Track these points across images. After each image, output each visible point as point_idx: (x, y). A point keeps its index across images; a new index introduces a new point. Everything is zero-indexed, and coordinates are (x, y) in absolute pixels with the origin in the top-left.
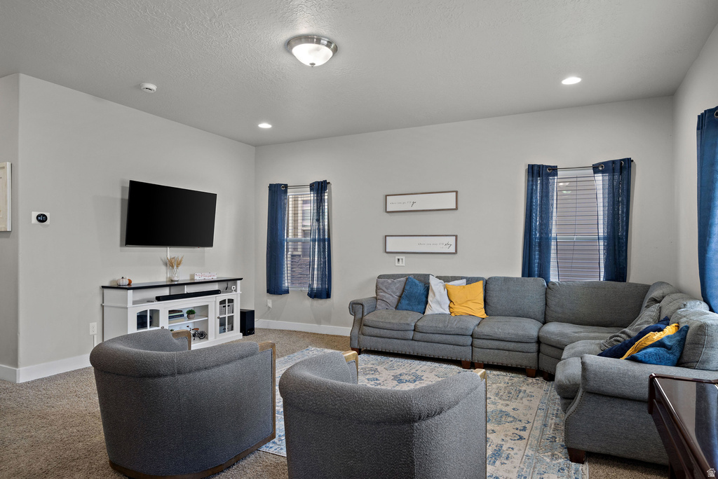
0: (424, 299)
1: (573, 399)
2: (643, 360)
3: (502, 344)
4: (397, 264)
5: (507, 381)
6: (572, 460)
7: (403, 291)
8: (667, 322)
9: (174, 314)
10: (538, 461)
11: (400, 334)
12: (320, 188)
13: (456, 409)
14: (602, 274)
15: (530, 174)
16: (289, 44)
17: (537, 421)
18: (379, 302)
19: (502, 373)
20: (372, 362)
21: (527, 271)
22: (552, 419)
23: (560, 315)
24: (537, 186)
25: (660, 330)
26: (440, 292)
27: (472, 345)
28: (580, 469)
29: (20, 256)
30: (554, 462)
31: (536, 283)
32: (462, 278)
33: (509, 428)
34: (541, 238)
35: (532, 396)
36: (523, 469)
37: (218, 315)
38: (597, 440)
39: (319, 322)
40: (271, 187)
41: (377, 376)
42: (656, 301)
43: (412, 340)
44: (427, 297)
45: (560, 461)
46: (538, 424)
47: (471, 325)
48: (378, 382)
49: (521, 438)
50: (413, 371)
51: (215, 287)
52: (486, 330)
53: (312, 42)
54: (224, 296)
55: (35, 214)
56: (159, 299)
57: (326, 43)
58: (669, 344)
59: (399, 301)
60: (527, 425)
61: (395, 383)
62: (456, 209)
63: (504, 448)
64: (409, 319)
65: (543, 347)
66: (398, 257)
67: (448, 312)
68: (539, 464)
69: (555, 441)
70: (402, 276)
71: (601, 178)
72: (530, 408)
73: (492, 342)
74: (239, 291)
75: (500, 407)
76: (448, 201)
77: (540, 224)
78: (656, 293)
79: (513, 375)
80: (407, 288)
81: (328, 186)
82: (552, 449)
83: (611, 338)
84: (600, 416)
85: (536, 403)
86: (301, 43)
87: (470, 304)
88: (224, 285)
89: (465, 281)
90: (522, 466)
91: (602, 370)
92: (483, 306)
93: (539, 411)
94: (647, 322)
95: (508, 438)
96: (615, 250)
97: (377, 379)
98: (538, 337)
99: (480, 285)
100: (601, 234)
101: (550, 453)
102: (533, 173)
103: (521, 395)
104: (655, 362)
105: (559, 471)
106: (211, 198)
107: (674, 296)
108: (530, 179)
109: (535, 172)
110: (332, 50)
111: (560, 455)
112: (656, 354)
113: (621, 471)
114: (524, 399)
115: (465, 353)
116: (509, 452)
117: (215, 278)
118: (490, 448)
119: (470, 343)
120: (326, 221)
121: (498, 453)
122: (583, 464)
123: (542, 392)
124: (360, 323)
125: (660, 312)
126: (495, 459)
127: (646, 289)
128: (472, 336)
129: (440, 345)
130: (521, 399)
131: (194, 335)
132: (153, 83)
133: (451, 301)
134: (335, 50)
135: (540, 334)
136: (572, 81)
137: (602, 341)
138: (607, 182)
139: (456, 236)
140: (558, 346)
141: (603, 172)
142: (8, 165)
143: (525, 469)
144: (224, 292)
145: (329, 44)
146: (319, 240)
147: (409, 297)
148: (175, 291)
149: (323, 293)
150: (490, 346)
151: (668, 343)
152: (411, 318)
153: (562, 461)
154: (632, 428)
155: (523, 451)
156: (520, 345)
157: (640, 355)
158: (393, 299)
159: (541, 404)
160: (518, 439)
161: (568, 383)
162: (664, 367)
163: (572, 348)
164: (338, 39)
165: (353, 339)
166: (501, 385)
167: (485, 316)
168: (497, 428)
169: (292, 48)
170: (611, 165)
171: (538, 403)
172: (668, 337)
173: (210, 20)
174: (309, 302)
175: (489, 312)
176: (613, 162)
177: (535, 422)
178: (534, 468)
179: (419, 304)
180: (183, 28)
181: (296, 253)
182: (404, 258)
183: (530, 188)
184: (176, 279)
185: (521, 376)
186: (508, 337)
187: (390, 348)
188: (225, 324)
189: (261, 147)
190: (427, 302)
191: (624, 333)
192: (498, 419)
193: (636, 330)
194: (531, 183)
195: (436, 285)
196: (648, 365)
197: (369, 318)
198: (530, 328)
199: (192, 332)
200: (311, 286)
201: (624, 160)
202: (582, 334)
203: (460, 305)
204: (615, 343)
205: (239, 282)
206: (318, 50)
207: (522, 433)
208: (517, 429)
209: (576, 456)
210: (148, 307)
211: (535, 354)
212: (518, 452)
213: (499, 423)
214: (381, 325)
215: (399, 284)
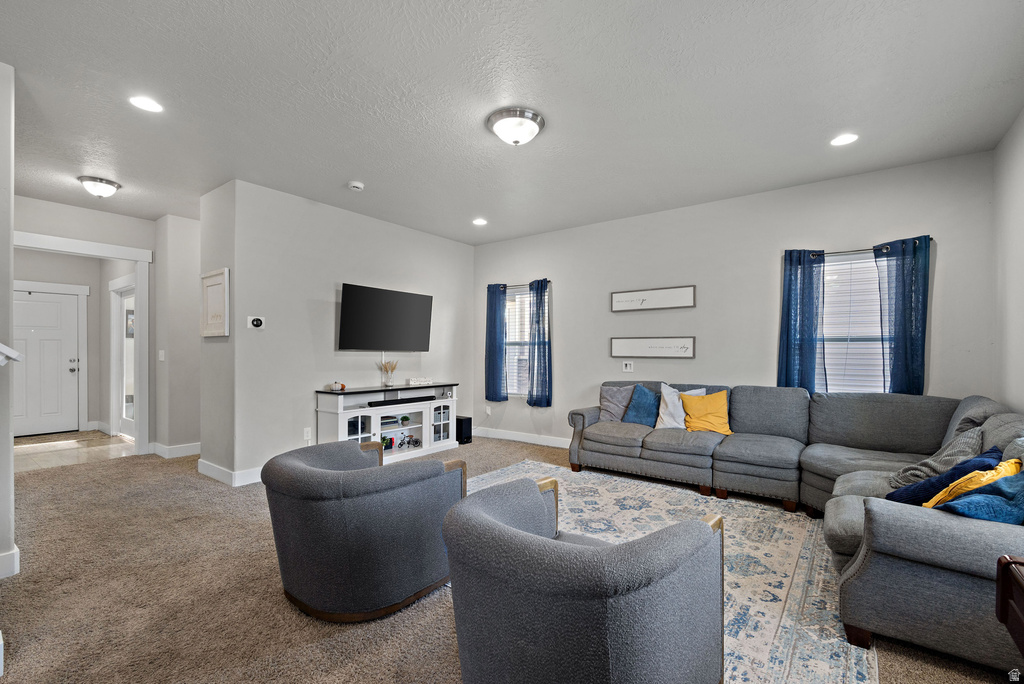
0: (655, 411)
1: (852, 555)
2: (966, 512)
3: (751, 469)
4: (624, 370)
5: (757, 514)
6: (851, 641)
7: (630, 401)
8: (998, 454)
9: (387, 421)
10: (801, 637)
11: (625, 451)
12: (540, 287)
13: (673, 577)
14: (888, 384)
15: (788, 262)
16: (489, 122)
17: (799, 575)
18: (603, 412)
19: (751, 504)
20: (593, 481)
21: (785, 379)
22: (820, 574)
23: (828, 435)
24: (796, 275)
25: (990, 468)
26: (673, 403)
27: (712, 468)
28: (865, 656)
29: (236, 361)
30: (824, 642)
31: (796, 395)
32: (700, 387)
33: (758, 581)
34: (802, 340)
35: (790, 538)
36: (778, 647)
37: (433, 422)
38: (891, 620)
39: (539, 432)
40: (490, 287)
41: (596, 499)
42: (973, 423)
43: (640, 457)
44: (658, 409)
45: (833, 640)
46: (800, 579)
47: (712, 444)
48: (597, 506)
49: (775, 599)
50: (640, 495)
51: (431, 393)
52: (729, 450)
53: (515, 116)
54: (440, 403)
55: (250, 319)
56: (371, 404)
57: (531, 115)
58: (1009, 491)
59: (625, 412)
60: (784, 580)
61: (617, 508)
62: (694, 306)
63: (752, 612)
64: (637, 434)
65: (806, 476)
66: (625, 362)
67: (683, 426)
68: (801, 643)
69: (825, 608)
70: (629, 383)
71: (885, 263)
72: (788, 555)
73: (738, 465)
74: (455, 397)
75: (747, 550)
76: (684, 297)
77: (802, 325)
78: (973, 412)
79: (766, 507)
80: (635, 397)
81: (549, 285)
82: (820, 620)
83: (906, 470)
84: (895, 587)
85: (796, 548)
86: (502, 117)
87: (711, 418)
88: (441, 390)
89: (704, 390)
90: (776, 643)
91: (899, 524)
92: (727, 420)
93: (801, 560)
94: (963, 452)
95: (757, 598)
96: (906, 353)
97: (596, 503)
98: (799, 462)
99: (723, 396)
100: (886, 334)
101: (817, 627)
102: (791, 260)
103: (776, 535)
104: (986, 517)
105: (832, 657)
106: (427, 301)
107: (1004, 417)
108: (788, 267)
109: (794, 259)
110: (538, 124)
111: (833, 631)
112: (988, 505)
113: (930, 668)
114: (780, 541)
115: (704, 477)
116: (757, 618)
117: (431, 384)
118: (732, 609)
119: (709, 464)
120: (546, 322)
121: (741, 620)
122: (868, 648)
123: (805, 533)
124: (580, 436)
125: (982, 439)
126: (739, 627)
127: (954, 405)
128: (712, 456)
129: (673, 466)
130: (776, 541)
131: (409, 443)
132: (360, 181)
133: (687, 414)
134: (542, 125)
135: (802, 458)
136: (845, 139)
137: (892, 474)
138: (894, 269)
139: (694, 338)
140: (828, 475)
141: (888, 255)
142: (226, 270)
143: (781, 648)
144: (439, 398)
145: (534, 117)
146: (539, 344)
147: (637, 408)
148: (390, 397)
149: (542, 400)
150: (736, 471)
151: (1006, 488)
152: (637, 432)
153: (836, 641)
154: (949, 610)
155: (778, 618)
156: (775, 470)
157: (959, 504)
158: (618, 408)
159: (804, 551)
160: (771, 601)
161: (843, 533)
162: (1003, 526)
163: (848, 481)
164: (544, 110)
165: (572, 453)
166: (749, 520)
167: (729, 432)
168: (742, 581)
169: (492, 125)
170: (900, 245)
171: (799, 549)
172: (1006, 479)
173: (400, 100)
174: (529, 410)
175: (735, 428)
176: (904, 242)
177: (796, 576)
178: (795, 648)
179: (649, 416)
180: (375, 113)
181: (522, 357)
182: (632, 363)
183: (787, 279)
184: (390, 384)
185: (776, 509)
186: (759, 460)
187: (614, 466)
188: (439, 432)
189: (480, 247)
190: (658, 414)
191: (925, 465)
192: (745, 568)
193: (946, 463)
194: (788, 273)
195: (667, 393)
196: (974, 521)
197: (590, 431)
198: (789, 450)
199: (407, 439)
200: (531, 393)
201: (918, 238)
202: (861, 462)
203: (698, 418)
204: (912, 479)
205: (454, 388)
206: (521, 124)
207: (777, 592)
208: (770, 584)
209: (858, 636)
210: (360, 413)
211: (796, 484)
212: (772, 620)
213: (746, 574)
214: (604, 439)
215: (626, 393)
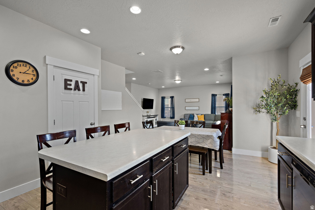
3: (207, 125)
4: (188, 112)
7: (189, 117)
12: (172, 98)
15: (212, 95)
18: (185, 119)
21: (212, 113)
23: (217, 120)
26: (196, 117)
31: (213, 115)
34: (214, 107)
37: (155, 121)
40: (162, 97)
44: (194, 118)
54: (156, 118)
56: (148, 118)
62: (199, 102)
66: (188, 110)
67: (198, 120)
74: (158, 117)
76: (197, 100)
77: (214, 104)
81: (174, 97)
87: (202, 119)
89: (201, 115)
99: (203, 115)
100: (224, 106)
106: (153, 100)
117: (154, 115)
120: (173, 104)
132: (150, 83)
133: (198, 118)
138: (225, 97)
139: (199, 107)
141: (225, 95)
146: (172, 108)
147: (191, 117)
149: (173, 118)
156: (210, 125)
158: (187, 118)
174: (170, 119)
175: (205, 120)
176: (226, 94)
179: (192, 119)
181: (169, 110)
186: (208, 123)
189: (159, 89)
194: (212, 97)
195: (195, 115)
198: (212, 122)
200: (170, 116)
203: (200, 119)
205: (158, 115)
215: (189, 115)
